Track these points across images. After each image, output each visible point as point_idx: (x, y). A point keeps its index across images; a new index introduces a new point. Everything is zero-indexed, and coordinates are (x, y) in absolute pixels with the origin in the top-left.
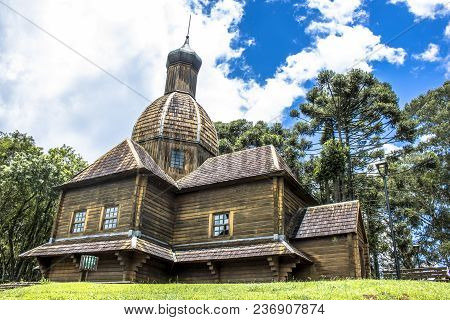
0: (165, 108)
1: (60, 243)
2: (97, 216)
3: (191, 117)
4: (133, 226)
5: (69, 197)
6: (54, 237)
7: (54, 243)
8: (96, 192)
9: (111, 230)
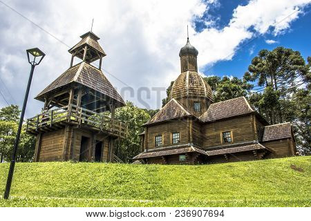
0: (187, 81)
1: (151, 152)
2: (168, 138)
3: (201, 84)
4: (189, 141)
5: (150, 130)
6: (147, 148)
7: (147, 152)
8: (166, 126)
9: (177, 144)
